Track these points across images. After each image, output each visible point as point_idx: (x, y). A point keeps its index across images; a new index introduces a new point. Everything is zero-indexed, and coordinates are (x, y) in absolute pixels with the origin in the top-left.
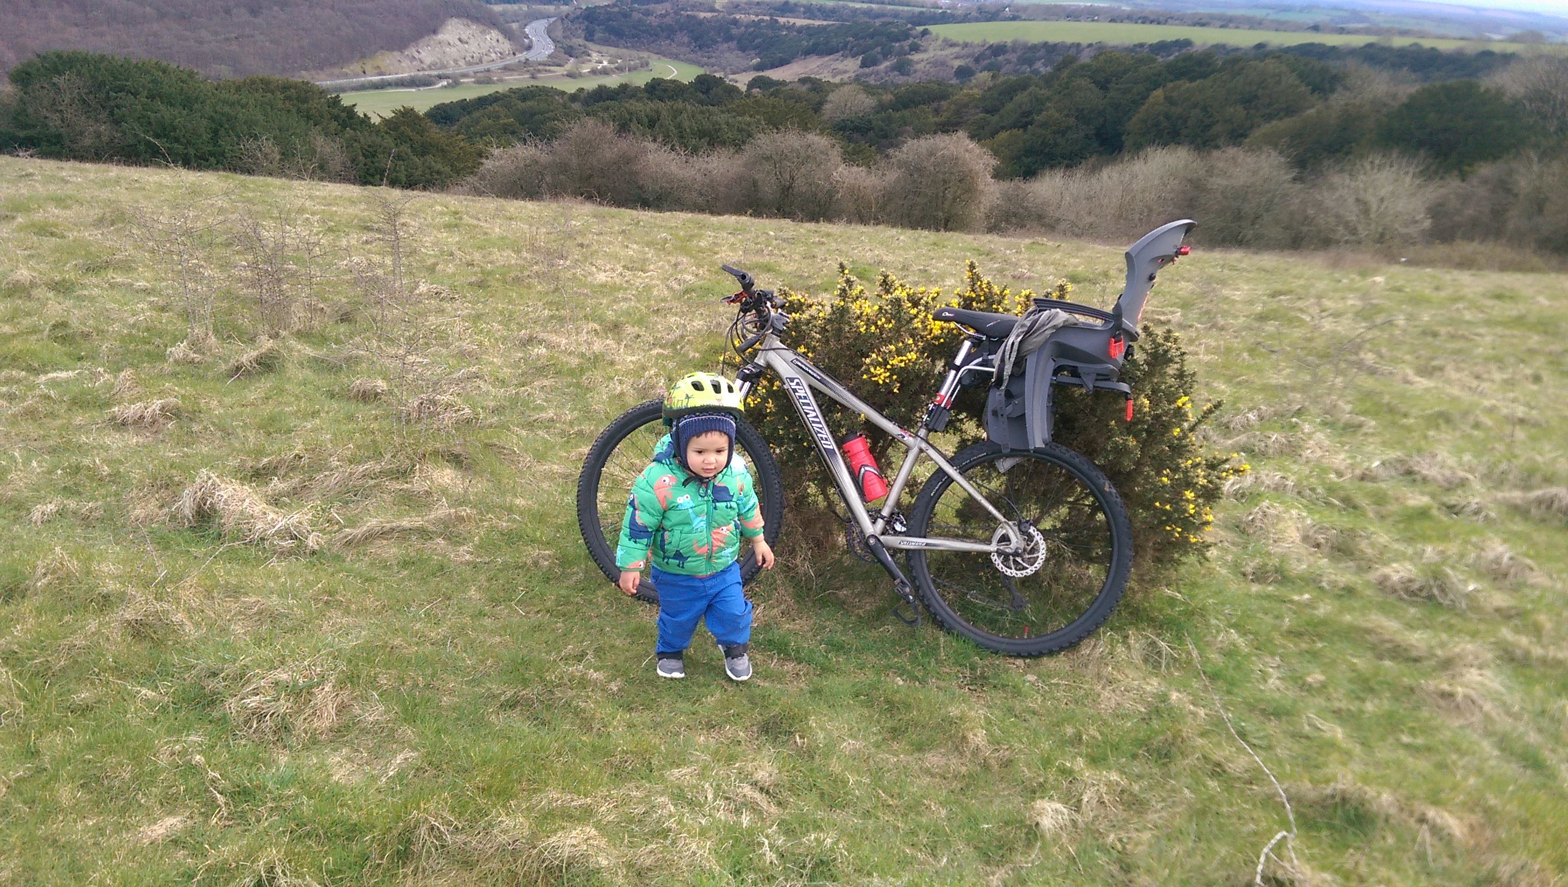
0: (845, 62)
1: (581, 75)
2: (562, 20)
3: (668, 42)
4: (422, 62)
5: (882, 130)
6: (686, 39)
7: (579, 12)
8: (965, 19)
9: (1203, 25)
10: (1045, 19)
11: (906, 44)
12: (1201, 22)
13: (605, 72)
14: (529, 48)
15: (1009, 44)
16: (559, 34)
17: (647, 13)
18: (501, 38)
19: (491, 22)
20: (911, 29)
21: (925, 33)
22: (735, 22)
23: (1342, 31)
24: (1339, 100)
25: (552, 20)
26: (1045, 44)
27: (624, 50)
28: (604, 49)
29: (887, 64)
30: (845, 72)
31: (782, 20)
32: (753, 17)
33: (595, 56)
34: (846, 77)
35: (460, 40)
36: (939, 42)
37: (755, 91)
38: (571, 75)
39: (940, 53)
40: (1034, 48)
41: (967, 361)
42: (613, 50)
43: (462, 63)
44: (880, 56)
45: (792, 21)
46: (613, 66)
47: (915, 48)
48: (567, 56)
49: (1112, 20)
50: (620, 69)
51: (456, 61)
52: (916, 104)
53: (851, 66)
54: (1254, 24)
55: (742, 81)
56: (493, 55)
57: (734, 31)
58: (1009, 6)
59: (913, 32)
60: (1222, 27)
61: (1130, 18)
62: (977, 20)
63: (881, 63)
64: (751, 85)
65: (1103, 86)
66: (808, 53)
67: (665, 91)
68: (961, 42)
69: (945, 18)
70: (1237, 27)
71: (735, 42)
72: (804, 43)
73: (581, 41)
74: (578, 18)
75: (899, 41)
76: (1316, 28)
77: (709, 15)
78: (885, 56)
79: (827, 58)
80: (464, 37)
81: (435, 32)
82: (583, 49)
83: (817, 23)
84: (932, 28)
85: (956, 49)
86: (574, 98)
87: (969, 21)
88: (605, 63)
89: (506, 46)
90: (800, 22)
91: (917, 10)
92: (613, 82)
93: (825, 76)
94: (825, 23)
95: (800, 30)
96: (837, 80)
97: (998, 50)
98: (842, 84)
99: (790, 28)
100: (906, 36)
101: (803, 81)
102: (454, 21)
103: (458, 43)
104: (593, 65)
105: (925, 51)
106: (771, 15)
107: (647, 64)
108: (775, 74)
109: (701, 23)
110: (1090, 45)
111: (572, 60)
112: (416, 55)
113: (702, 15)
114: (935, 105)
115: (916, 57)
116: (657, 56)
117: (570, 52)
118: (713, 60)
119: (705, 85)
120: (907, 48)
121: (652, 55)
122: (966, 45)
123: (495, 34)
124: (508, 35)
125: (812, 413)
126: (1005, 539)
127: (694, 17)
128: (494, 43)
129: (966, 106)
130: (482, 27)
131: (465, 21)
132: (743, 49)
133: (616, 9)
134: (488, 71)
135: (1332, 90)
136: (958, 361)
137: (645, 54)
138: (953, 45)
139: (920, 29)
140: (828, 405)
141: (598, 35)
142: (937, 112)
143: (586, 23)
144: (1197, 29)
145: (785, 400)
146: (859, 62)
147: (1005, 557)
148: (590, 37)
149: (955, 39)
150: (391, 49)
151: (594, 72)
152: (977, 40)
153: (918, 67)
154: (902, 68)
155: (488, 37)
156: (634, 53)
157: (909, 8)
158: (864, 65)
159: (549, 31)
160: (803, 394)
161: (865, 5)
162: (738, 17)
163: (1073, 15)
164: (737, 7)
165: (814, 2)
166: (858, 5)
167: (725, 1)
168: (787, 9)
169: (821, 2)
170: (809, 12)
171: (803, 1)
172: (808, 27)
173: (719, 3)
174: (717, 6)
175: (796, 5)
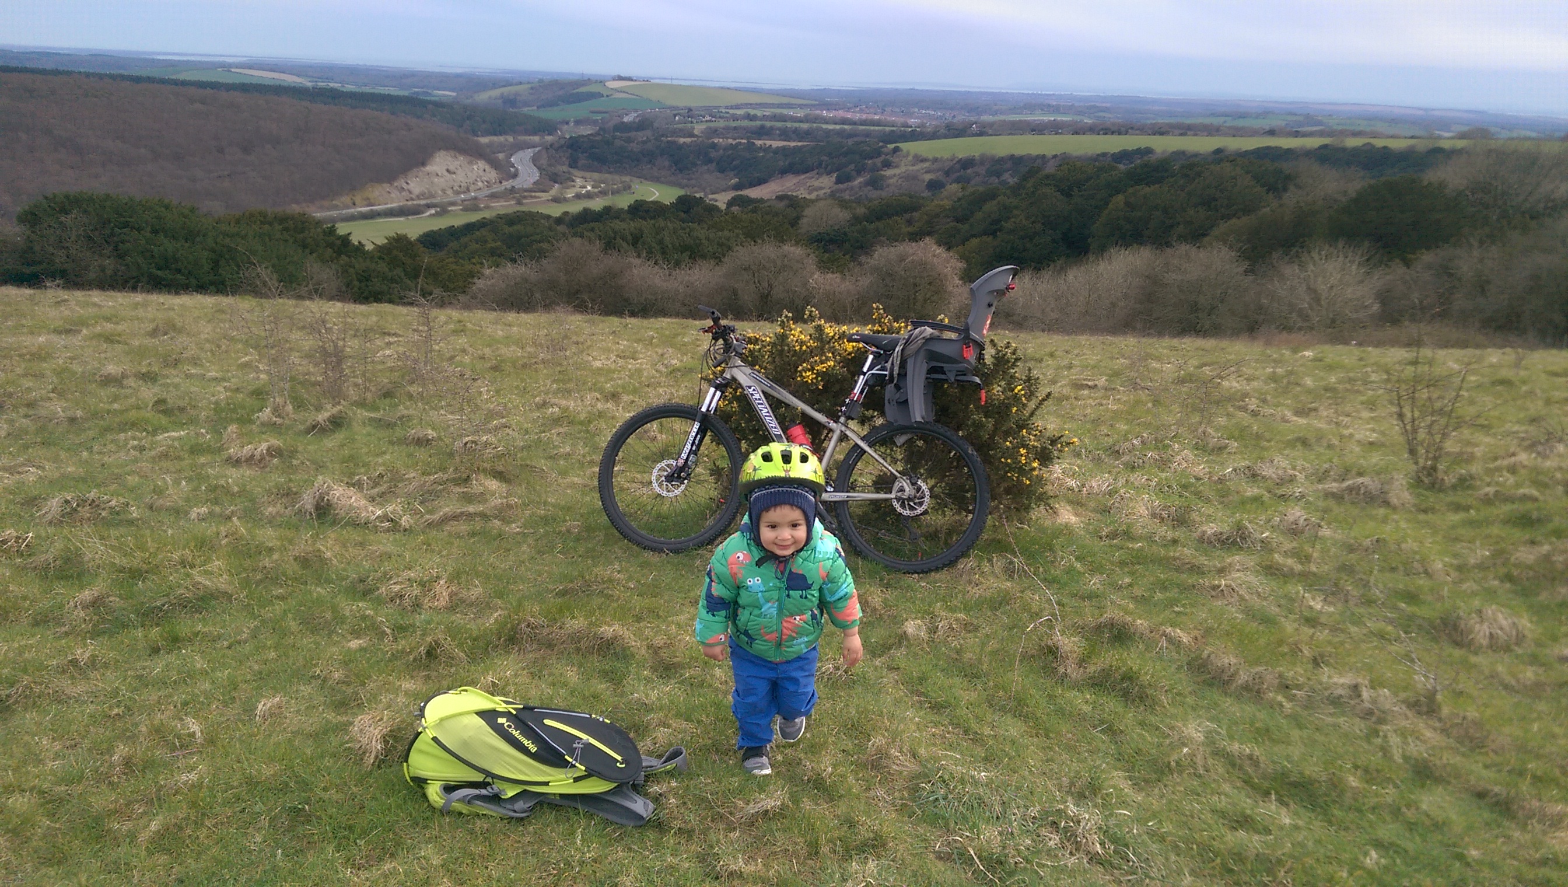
0: (821, 180)
1: (565, 200)
2: (547, 149)
3: (649, 166)
4: (410, 192)
5: (858, 241)
6: (667, 163)
7: (562, 142)
8: (934, 136)
9: (1162, 134)
10: (1010, 134)
11: (878, 161)
12: (1160, 131)
13: (589, 196)
14: (515, 176)
15: (977, 158)
16: (544, 162)
17: (629, 140)
18: (487, 167)
19: (477, 153)
20: (882, 147)
21: (896, 150)
22: (714, 146)
23: (1297, 134)
24: (1292, 198)
25: (537, 149)
26: (1012, 157)
27: (607, 175)
28: (588, 175)
29: (860, 180)
30: (821, 188)
31: (759, 143)
32: (730, 141)
33: (579, 182)
34: (821, 193)
35: (448, 171)
36: (910, 158)
37: (735, 209)
38: (556, 200)
39: (911, 168)
40: (1001, 160)
41: (870, 369)
42: (596, 176)
43: (449, 192)
44: (854, 173)
45: (768, 143)
46: (596, 190)
47: (887, 165)
48: (552, 183)
49: (1076, 133)
50: (603, 193)
51: (444, 191)
52: (890, 216)
53: (826, 183)
54: (1211, 131)
55: (721, 200)
56: (480, 184)
57: (713, 154)
58: (975, 123)
59: (885, 150)
60: (1181, 135)
61: (1092, 130)
62: (946, 137)
63: (855, 179)
64: (730, 204)
65: (1068, 194)
66: (784, 172)
67: (647, 211)
68: (931, 157)
69: (915, 136)
70: (1196, 135)
71: (714, 164)
72: (781, 163)
73: (565, 168)
74: (562, 147)
75: (871, 158)
76: (1272, 133)
77: (688, 140)
78: (859, 172)
79: (803, 177)
80: (452, 168)
81: (423, 164)
82: (567, 175)
83: (793, 144)
84: (904, 146)
85: (926, 165)
86: (559, 221)
87: (938, 138)
88: (589, 188)
89: (492, 175)
90: (776, 144)
91: (887, 129)
92: (597, 205)
93: (802, 193)
94: (800, 144)
95: (777, 151)
96: (813, 196)
97: (967, 163)
98: (818, 199)
99: (767, 149)
100: (878, 153)
101: (780, 198)
102: (442, 153)
103: (446, 174)
104: (577, 190)
105: (897, 167)
106: (748, 138)
107: (630, 187)
108: (754, 193)
109: (681, 147)
110: (1055, 156)
111: (557, 185)
112: (405, 186)
113: (682, 140)
114: (907, 216)
115: (888, 172)
116: (638, 180)
117: (555, 178)
118: (693, 182)
119: (686, 206)
120: (879, 165)
121: (634, 179)
122: (935, 160)
123: (482, 164)
124: (495, 164)
125: (764, 410)
126: (902, 490)
127: (675, 142)
128: (481, 173)
129: (937, 215)
130: (469, 158)
131: (452, 153)
132: (722, 171)
133: (598, 138)
134: (475, 198)
135: (1285, 190)
136: (865, 369)
137: (627, 179)
138: (924, 160)
139: (891, 146)
140: (775, 404)
141: (582, 162)
142: (909, 222)
143: (570, 151)
144: (1157, 137)
145: (745, 402)
146: (834, 179)
147: (902, 503)
148: (574, 164)
149: (925, 155)
150: (380, 181)
151: (578, 196)
152: (946, 155)
153: (891, 181)
154: (875, 183)
155: (475, 167)
156: (617, 177)
157: (880, 128)
158: (838, 181)
159: (535, 160)
160: (757, 396)
161: (838, 127)
162: (716, 141)
163: (1038, 129)
164: (715, 132)
165: (789, 125)
166: (831, 127)
167: (703, 126)
168: (762, 132)
169: (797, 125)
170: (785, 135)
171: (779, 124)
172: (784, 148)
173: (698, 129)
174: (696, 132)
175: (772, 128)
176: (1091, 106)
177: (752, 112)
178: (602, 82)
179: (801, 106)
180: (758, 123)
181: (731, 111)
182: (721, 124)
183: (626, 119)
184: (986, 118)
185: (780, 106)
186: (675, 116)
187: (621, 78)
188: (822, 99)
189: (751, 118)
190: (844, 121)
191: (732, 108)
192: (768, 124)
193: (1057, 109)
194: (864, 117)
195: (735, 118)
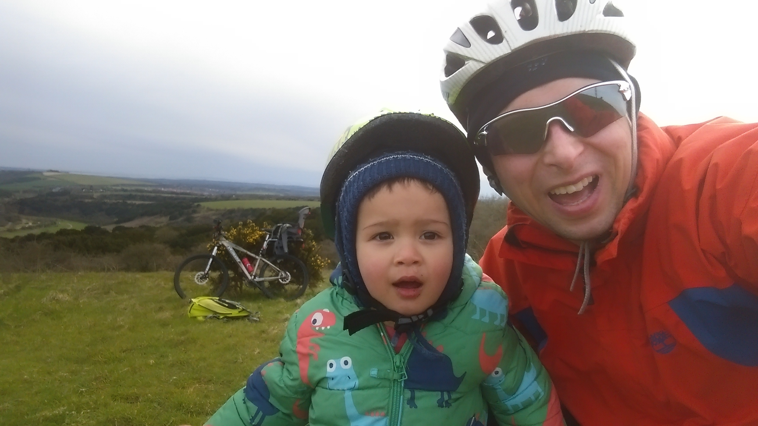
0: (162, 219)
2: (5, 205)
3: (67, 213)
6: (78, 212)
7: (15, 201)
8: (216, 199)
10: (250, 199)
11: (190, 210)
15: (236, 209)
21: (198, 206)
22: (105, 203)
26: (251, 209)
29: (181, 219)
30: (162, 223)
31: (129, 202)
32: (114, 201)
34: (162, 225)
36: (205, 209)
37: (117, 232)
38: (10, 231)
39: (206, 213)
40: (247, 210)
42: (35, 218)
44: (178, 216)
45: (134, 202)
47: (195, 212)
48: (7, 222)
50: (40, 226)
53: (164, 220)
55: (110, 228)
57: (104, 207)
58: (234, 195)
59: (193, 205)
62: (221, 200)
63: (179, 218)
64: (114, 230)
66: (142, 215)
68: (215, 209)
69: (207, 199)
71: (104, 212)
72: (141, 211)
75: (186, 209)
78: (181, 215)
79: (153, 217)
82: (17, 218)
83: (147, 203)
84: (202, 204)
85: (213, 212)
87: (218, 201)
90: (138, 202)
91: (194, 197)
92: (37, 232)
93: (152, 224)
94: (151, 203)
95: (139, 206)
96: (158, 226)
97: (232, 211)
98: (161, 227)
99: (133, 205)
100: (190, 207)
101: (142, 227)
105: (199, 213)
106: (123, 200)
107: (55, 223)
108: (127, 225)
109: (86, 204)
110: (270, 209)
113: (87, 201)
115: (195, 215)
117: (9, 220)
119: (89, 230)
120: (191, 212)
122: (217, 210)
132: (109, 215)
138: (212, 210)
139: (196, 204)
143: (20, 206)
146: (168, 218)
149: (212, 208)
153: (197, 219)
154: (189, 219)
157: (191, 196)
158: (171, 219)
161: (170, 195)
162: (106, 201)
163: (262, 198)
164: (105, 197)
165: (145, 194)
166: (166, 195)
167: (99, 194)
168: (131, 197)
169: (148, 194)
170: (143, 198)
171: (139, 194)
172: (142, 205)
173: (96, 195)
174: (95, 196)
175: (136, 195)
176: (282, 189)
177: (125, 188)
178: (41, 172)
179: (151, 186)
180: (128, 193)
181: (114, 188)
182: (109, 193)
183: (54, 190)
184: (238, 193)
185: (139, 185)
186: (83, 189)
187: (51, 171)
188: (161, 183)
189: (126, 191)
190: (173, 193)
191: (114, 186)
192: (134, 193)
193: (268, 190)
194: (182, 191)
195: (116, 190)
